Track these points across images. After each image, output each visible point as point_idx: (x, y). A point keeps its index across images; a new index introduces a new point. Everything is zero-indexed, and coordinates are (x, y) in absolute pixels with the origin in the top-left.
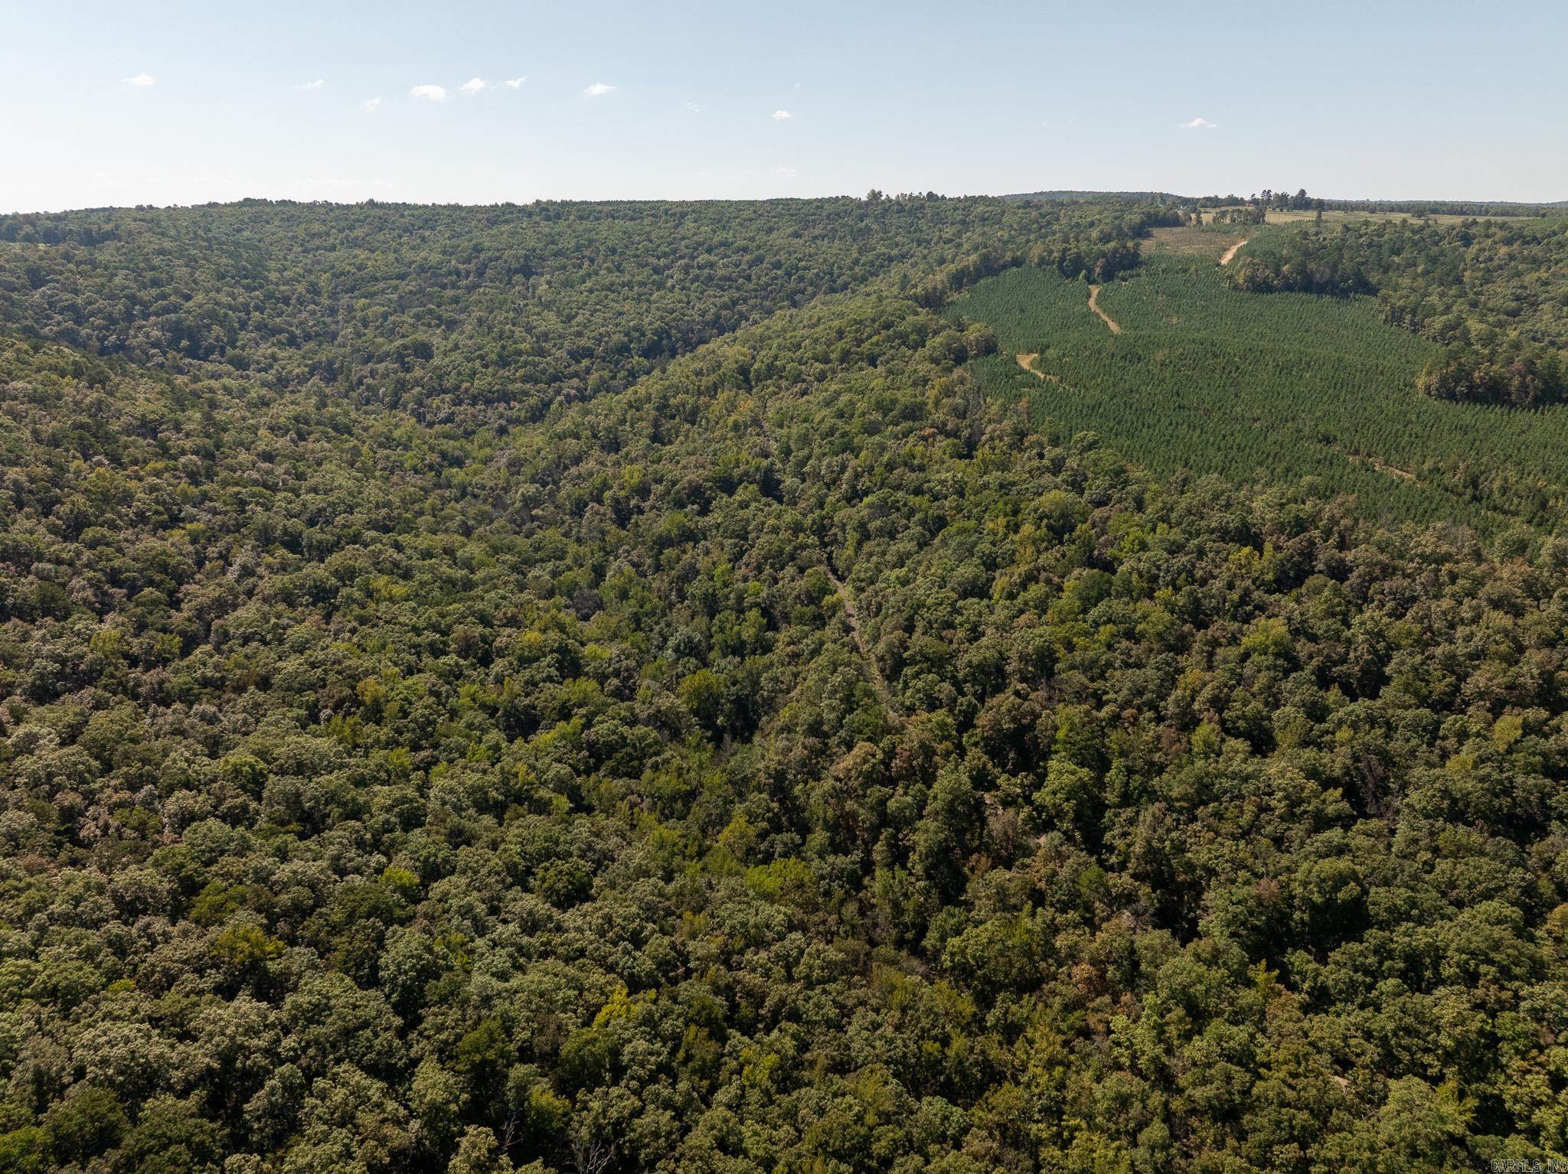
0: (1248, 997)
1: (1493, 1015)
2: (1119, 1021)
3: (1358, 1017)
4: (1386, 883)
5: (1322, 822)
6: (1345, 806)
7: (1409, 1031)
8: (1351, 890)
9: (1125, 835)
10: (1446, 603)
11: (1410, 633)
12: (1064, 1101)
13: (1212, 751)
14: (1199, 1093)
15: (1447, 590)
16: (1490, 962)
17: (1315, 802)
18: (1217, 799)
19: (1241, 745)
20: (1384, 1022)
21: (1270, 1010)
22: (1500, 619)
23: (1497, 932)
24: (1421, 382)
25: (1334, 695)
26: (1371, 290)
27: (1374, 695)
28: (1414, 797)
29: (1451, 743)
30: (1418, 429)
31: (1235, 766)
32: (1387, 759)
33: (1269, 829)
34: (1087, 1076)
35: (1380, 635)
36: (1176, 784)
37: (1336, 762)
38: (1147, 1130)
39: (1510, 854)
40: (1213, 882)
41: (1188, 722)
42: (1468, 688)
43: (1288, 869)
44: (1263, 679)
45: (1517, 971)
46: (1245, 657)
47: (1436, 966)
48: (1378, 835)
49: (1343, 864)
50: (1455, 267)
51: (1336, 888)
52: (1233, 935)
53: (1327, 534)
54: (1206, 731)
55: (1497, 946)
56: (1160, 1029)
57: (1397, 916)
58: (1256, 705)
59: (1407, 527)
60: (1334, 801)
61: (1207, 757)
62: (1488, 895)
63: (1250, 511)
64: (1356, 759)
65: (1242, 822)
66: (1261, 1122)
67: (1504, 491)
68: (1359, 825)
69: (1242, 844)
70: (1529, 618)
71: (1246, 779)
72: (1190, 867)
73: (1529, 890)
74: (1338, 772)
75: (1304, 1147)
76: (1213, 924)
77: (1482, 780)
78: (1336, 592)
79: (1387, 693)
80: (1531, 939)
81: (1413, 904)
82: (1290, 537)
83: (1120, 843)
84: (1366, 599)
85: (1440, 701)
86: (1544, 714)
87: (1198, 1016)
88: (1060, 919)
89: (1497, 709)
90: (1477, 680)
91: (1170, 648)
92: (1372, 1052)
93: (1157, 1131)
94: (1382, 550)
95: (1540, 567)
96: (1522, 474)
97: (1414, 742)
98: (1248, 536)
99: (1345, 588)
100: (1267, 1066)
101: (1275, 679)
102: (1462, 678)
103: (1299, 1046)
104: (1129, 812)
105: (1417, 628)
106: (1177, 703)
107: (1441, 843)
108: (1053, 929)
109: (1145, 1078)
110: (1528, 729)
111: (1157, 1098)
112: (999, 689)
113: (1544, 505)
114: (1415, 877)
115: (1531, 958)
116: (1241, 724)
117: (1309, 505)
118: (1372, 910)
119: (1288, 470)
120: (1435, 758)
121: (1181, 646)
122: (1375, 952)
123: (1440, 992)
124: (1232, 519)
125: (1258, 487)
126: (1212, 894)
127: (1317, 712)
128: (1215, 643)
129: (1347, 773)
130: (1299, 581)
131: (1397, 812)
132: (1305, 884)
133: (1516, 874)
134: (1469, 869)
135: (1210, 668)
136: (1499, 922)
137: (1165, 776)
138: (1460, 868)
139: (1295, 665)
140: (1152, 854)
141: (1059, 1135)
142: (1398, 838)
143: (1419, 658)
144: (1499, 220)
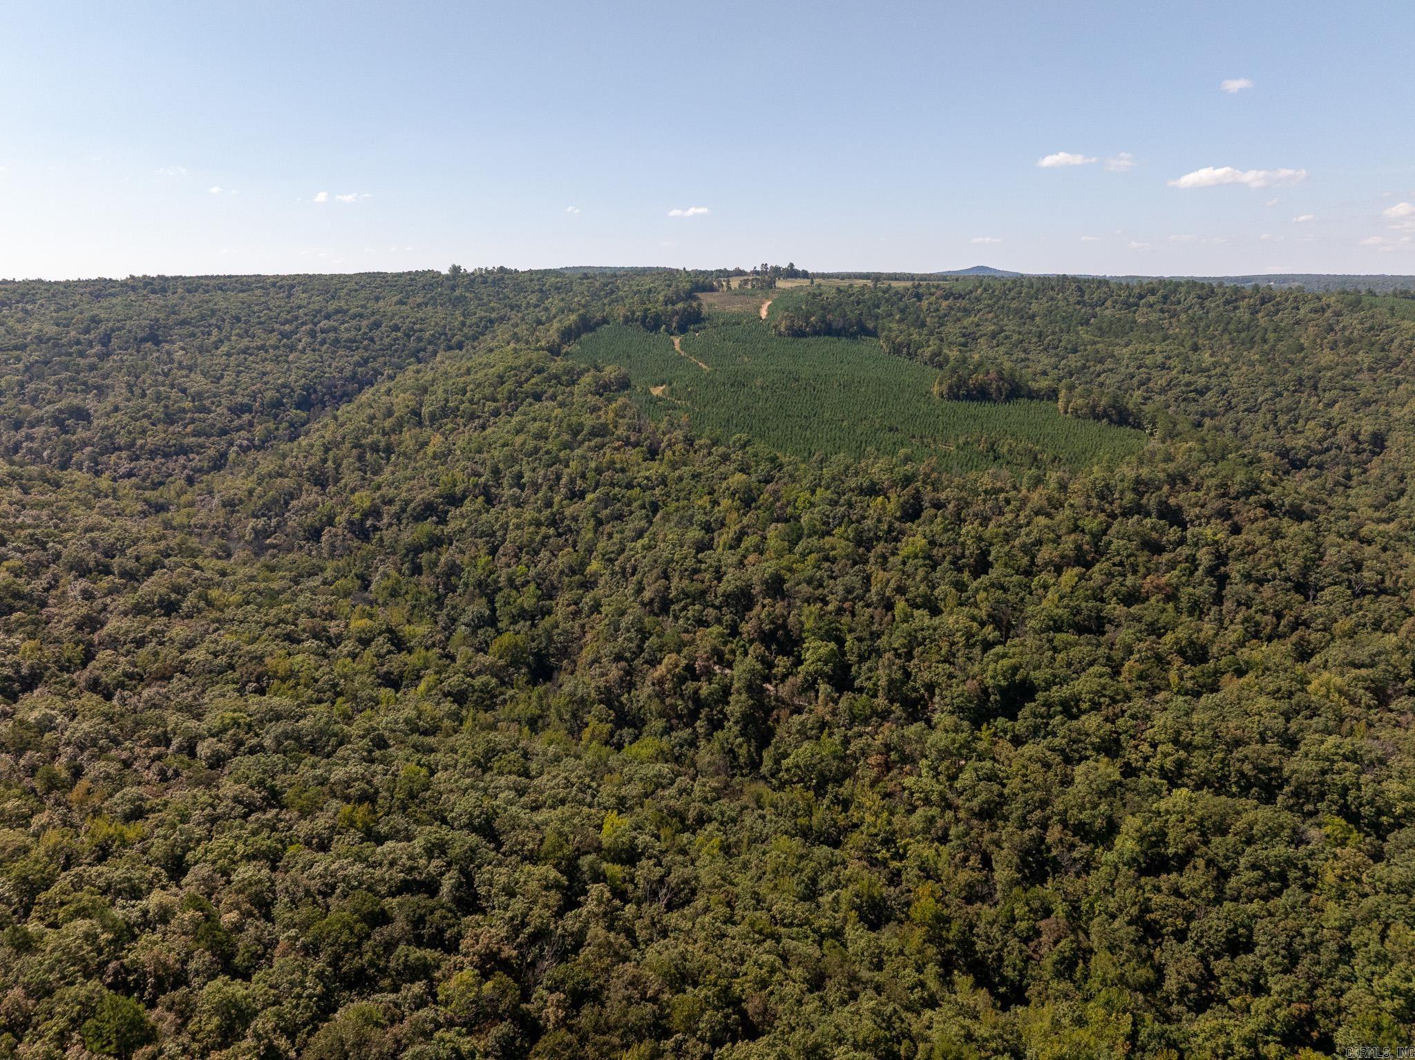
1: (1113, 722)
3: (1045, 742)
4: (1037, 668)
5: (987, 646)
6: (997, 634)
7: (1075, 741)
8: (1021, 674)
13: (907, 618)
16: (1104, 696)
17: (981, 634)
18: (923, 643)
19: (924, 612)
20: (1059, 742)
21: (997, 750)
23: (1103, 680)
24: (935, 390)
25: (966, 575)
26: (872, 333)
27: (988, 573)
28: (1033, 623)
29: (1041, 592)
30: (945, 419)
31: (926, 623)
32: (1011, 606)
33: (960, 654)
35: (979, 538)
36: (894, 640)
37: (982, 611)
39: (1093, 642)
41: (887, 604)
45: (1118, 698)
46: (905, 561)
47: (1077, 704)
49: (1011, 661)
50: (918, 317)
51: (1013, 675)
54: (902, 606)
55: (1104, 687)
57: (1049, 683)
60: (990, 632)
61: (907, 621)
62: (1091, 665)
64: (993, 608)
65: (943, 652)
68: (1009, 642)
73: (1109, 658)
77: (1065, 608)
79: (995, 570)
81: (1055, 676)
84: (961, 520)
85: (1027, 570)
88: (850, 733)
89: (1058, 570)
90: (1042, 556)
95: (1053, 490)
96: (1017, 441)
97: (1021, 594)
101: (927, 572)
102: (1033, 556)
104: (867, 665)
106: (876, 594)
107: (1055, 644)
110: (1078, 577)
115: (1123, 691)
116: (918, 600)
118: (1035, 682)
120: (1035, 601)
122: (1044, 705)
123: (1084, 718)
124: (863, 481)
126: (937, 699)
127: (960, 587)
128: (883, 557)
131: (1026, 632)
132: (993, 677)
133: (1100, 652)
134: (1076, 654)
135: (887, 571)
136: (1101, 676)
138: (1071, 654)
139: (936, 562)
140: (894, 684)
144: (935, 283)
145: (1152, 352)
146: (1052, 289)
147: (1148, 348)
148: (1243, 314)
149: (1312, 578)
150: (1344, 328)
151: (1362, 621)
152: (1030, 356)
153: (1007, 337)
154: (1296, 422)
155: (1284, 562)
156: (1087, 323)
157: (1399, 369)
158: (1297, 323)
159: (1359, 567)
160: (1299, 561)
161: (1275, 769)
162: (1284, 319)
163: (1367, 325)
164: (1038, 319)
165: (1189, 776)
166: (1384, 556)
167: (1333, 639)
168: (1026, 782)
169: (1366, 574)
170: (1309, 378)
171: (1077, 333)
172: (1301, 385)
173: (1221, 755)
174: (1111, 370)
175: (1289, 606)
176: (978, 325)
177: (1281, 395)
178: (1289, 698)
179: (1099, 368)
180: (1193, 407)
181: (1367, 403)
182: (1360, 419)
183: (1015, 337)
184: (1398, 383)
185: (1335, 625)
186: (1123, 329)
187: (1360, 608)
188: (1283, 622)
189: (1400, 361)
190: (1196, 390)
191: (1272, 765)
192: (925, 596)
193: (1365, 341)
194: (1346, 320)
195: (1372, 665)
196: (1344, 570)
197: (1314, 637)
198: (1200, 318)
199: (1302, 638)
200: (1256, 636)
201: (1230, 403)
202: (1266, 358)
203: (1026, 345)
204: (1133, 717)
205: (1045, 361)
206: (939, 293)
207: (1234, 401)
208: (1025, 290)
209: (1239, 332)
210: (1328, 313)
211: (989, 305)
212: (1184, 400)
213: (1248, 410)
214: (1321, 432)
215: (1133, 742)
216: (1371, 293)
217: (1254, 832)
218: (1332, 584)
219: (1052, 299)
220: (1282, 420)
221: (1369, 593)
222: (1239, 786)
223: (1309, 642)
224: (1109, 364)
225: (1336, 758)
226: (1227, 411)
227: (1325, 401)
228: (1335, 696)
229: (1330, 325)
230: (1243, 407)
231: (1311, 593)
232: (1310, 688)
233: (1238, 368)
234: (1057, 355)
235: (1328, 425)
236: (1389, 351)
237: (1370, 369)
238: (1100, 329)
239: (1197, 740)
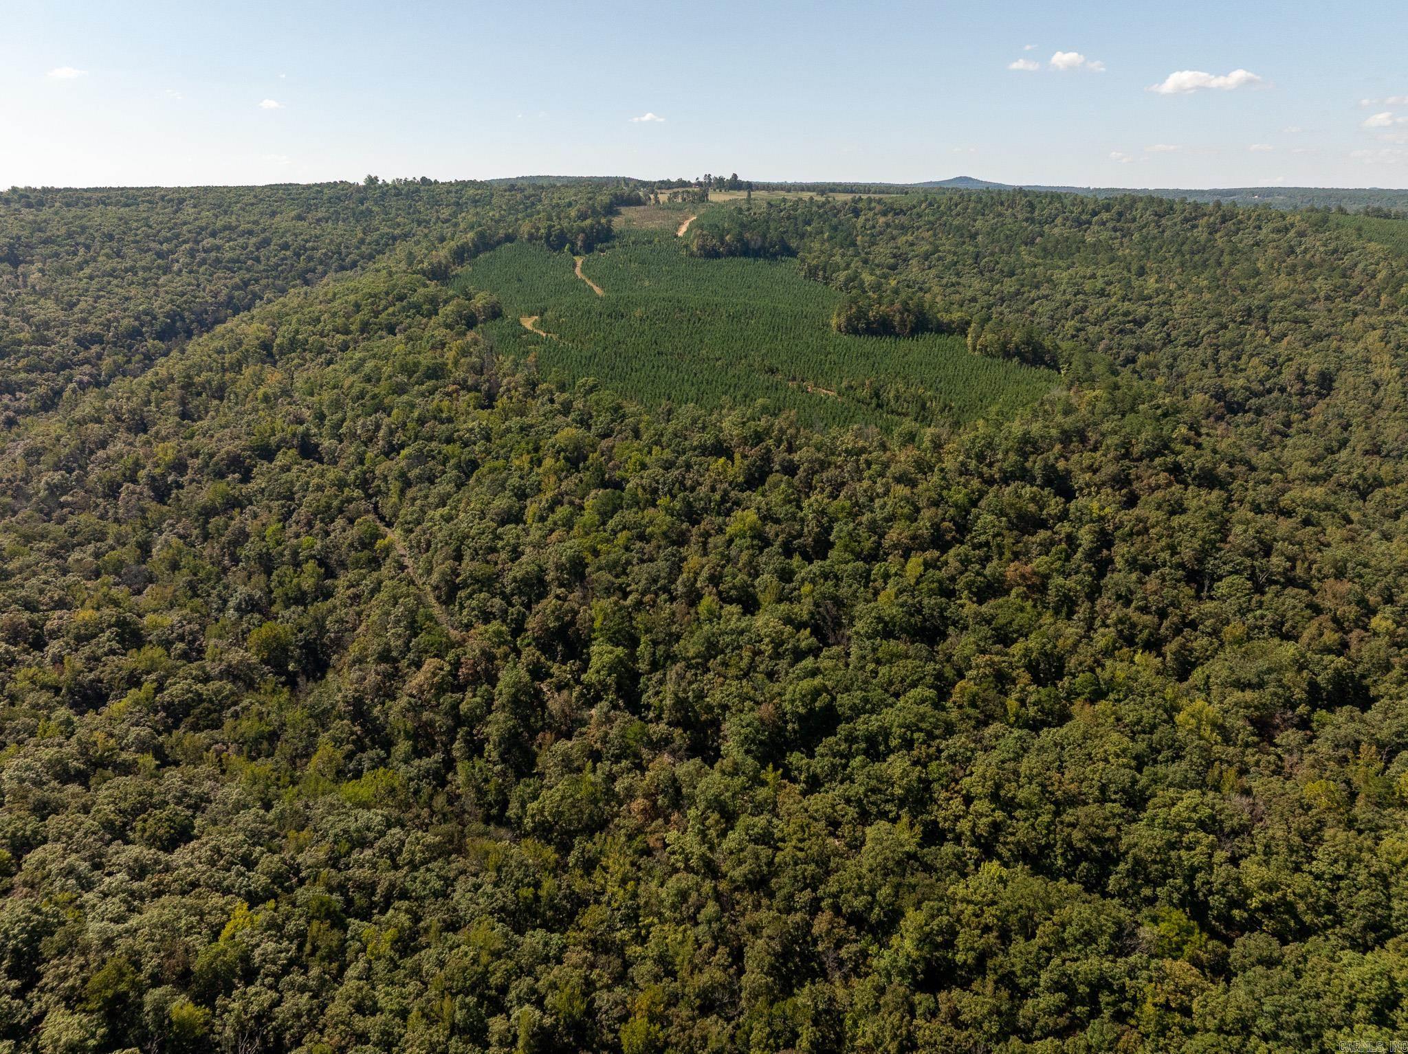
0: (762, 793)
1: (925, 766)
2: (672, 835)
3: (840, 790)
4: (847, 690)
5: (799, 655)
6: (813, 640)
7: (874, 791)
8: (824, 698)
9: (657, 693)
10: (866, 483)
11: (843, 508)
12: (639, 907)
13: (714, 616)
14: (737, 873)
15: (866, 474)
16: (921, 730)
17: (792, 641)
18: (722, 652)
19: (735, 608)
20: (857, 789)
21: (780, 799)
22: (901, 490)
23: (923, 708)
24: (834, 322)
25: (796, 560)
26: (792, 253)
27: (825, 558)
28: (859, 626)
29: (879, 583)
30: (834, 357)
31: (732, 624)
32: (838, 602)
33: (762, 667)
34: (653, 885)
35: (823, 512)
36: (691, 647)
37: (803, 610)
38: (703, 911)
39: (925, 653)
40: (728, 714)
41: (694, 598)
42: (886, 543)
43: (780, 694)
44: (744, 557)
45: (938, 732)
46: (730, 541)
47: (886, 740)
48: (838, 657)
49: (817, 681)
51: (814, 700)
52: (748, 752)
53: (779, 442)
54: (708, 601)
55: (923, 718)
56: (703, 834)
57: (857, 711)
58: (742, 577)
59: (834, 431)
60: (806, 639)
61: (711, 621)
62: (914, 685)
63: (721, 430)
64: (817, 605)
65: (743, 665)
66: (783, 883)
67: (897, 398)
68: (825, 653)
69: (744, 682)
70: (921, 487)
71: (742, 633)
72: (709, 709)
73: (939, 676)
74: (806, 617)
75: (815, 890)
76: (732, 749)
77: (902, 606)
78: (790, 485)
79: (833, 554)
80: (944, 709)
81: (867, 701)
82: (753, 446)
83: (654, 701)
84: (811, 488)
85: (869, 555)
86: (937, 553)
87: (729, 818)
88: (615, 768)
89: (906, 556)
90: (892, 536)
91: (673, 543)
92: (852, 812)
93: (711, 908)
94: (819, 450)
95: (925, 451)
96: (908, 386)
97: (855, 586)
98: (720, 450)
99: (796, 481)
100: (783, 840)
101: (753, 555)
102: (882, 536)
103: (802, 819)
104: (658, 675)
105: (848, 504)
106: (684, 584)
107: (880, 655)
108: (611, 778)
109: (697, 873)
110: (927, 565)
111: (708, 885)
112: (542, 596)
113: (923, 407)
114: (866, 682)
115: (945, 722)
116: (733, 592)
117: (763, 422)
118: (840, 710)
119: (746, 396)
120: (870, 596)
121: (681, 540)
122: (846, 740)
123: (891, 758)
124: (708, 438)
125: (725, 411)
126: (727, 725)
127: (786, 575)
128: (706, 535)
129: (812, 617)
130: (762, 481)
131: (849, 639)
132: (792, 701)
133: (930, 667)
134: (900, 669)
135: (705, 554)
136: (923, 701)
137: (682, 642)
138: (895, 669)
139: (767, 543)
140: (680, 703)
141: (639, 934)
142: (853, 658)
143: (851, 525)
144: (877, 196)
145: (1093, 276)
146: (1002, 204)
147: (1089, 272)
148: (1201, 234)
149: (1210, 564)
150: (1305, 251)
151: (1259, 623)
152: (962, 281)
153: (940, 259)
154: (1239, 358)
155: (1180, 544)
156: (1032, 242)
157: (1359, 298)
158: (1257, 244)
159: (1268, 553)
160: (1196, 544)
161: (1111, 840)
162: (1244, 240)
163: (1331, 247)
164: (980, 238)
165: (1005, 844)
166: (1300, 535)
167: (1222, 645)
168: (801, 850)
169: (1274, 560)
170: (1259, 308)
171: (1019, 254)
172: (1249, 316)
173: (1046, 818)
174: (1045, 297)
175: (1175, 604)
176: (912, 245)
177: (1226, 327)
178: (1151, 733)
179: (1033, 294)
180: (1128, 340)
181: (1319, 337)
182: (1309, 355)
183: (950, 258)
184: (1355, 314)
185: (1226, 629)
186: (1066, 250)
187: (1260, 605)
188: (1166, 623)
189: (1361, 288)
190: (1134, 321)
191: (1107, 834)
192: (744, 588)
193: (1326, 266)
194: (1308, 241)
195: (1261, 685)
196: (1250, 554)
197: (1200, 643)
198: (1155, 238)
199: (1183, 646)
200: (1130, 641)
201: (1169, 335)
202: (1215, 284)
203: (959, 267)
204: (952, 759)
205: (977, 284)
206: (878, 208)
207: (1174, 334)
208: (972, 205)
209: (1193, 253)
210: (1292, 233)
211: (929, 222)
212: (1121, 331)
213: (1188, 344)
214: (1264, 370)
215: (944, 794)
216: (1342, 211)
217: (1066, 935)
218: (1231, 573)
219: (1000, 215)
220: (1224, 356)
221: (1276, 582)
222: (1065, 859)
223: (1191, 651)
224: (1044, 290)
225: (1188, 825)
226: (1165, 345)
227: (1274, 334)
228: (1207, 731)
229: (1291, 247)
230: (1182, 340)
231: (1207, 582)
232: (1180, 718)
233: (1184, 296)
234: (991, 279)
235: (1273, 363)
236: (1351, 277)
237: (1327, 298)
238: (1045, 249)
239: (1022, 795)
